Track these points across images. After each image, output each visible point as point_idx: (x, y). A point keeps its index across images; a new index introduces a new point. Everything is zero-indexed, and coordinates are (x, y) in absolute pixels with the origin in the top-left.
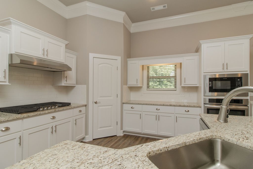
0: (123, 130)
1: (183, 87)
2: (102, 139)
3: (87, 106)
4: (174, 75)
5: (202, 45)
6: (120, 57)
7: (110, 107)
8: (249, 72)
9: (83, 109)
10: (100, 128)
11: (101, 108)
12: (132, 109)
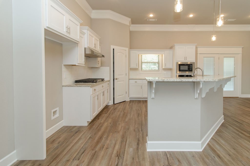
0: (129, 98)
1: (163, 69)
2: (118, 104)
3: (110, 81)
4: (158, 61)
5: (176, 46)
6: (128, 49)
7: (123, 82)
8: (195, 62)
9: (108, 82)
10: (119, 96)
11: (119, 82)
12: (136, 83)
